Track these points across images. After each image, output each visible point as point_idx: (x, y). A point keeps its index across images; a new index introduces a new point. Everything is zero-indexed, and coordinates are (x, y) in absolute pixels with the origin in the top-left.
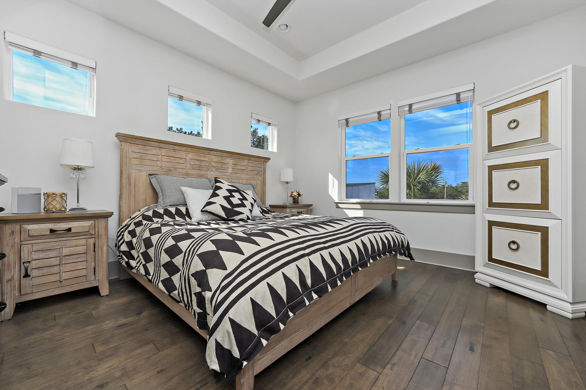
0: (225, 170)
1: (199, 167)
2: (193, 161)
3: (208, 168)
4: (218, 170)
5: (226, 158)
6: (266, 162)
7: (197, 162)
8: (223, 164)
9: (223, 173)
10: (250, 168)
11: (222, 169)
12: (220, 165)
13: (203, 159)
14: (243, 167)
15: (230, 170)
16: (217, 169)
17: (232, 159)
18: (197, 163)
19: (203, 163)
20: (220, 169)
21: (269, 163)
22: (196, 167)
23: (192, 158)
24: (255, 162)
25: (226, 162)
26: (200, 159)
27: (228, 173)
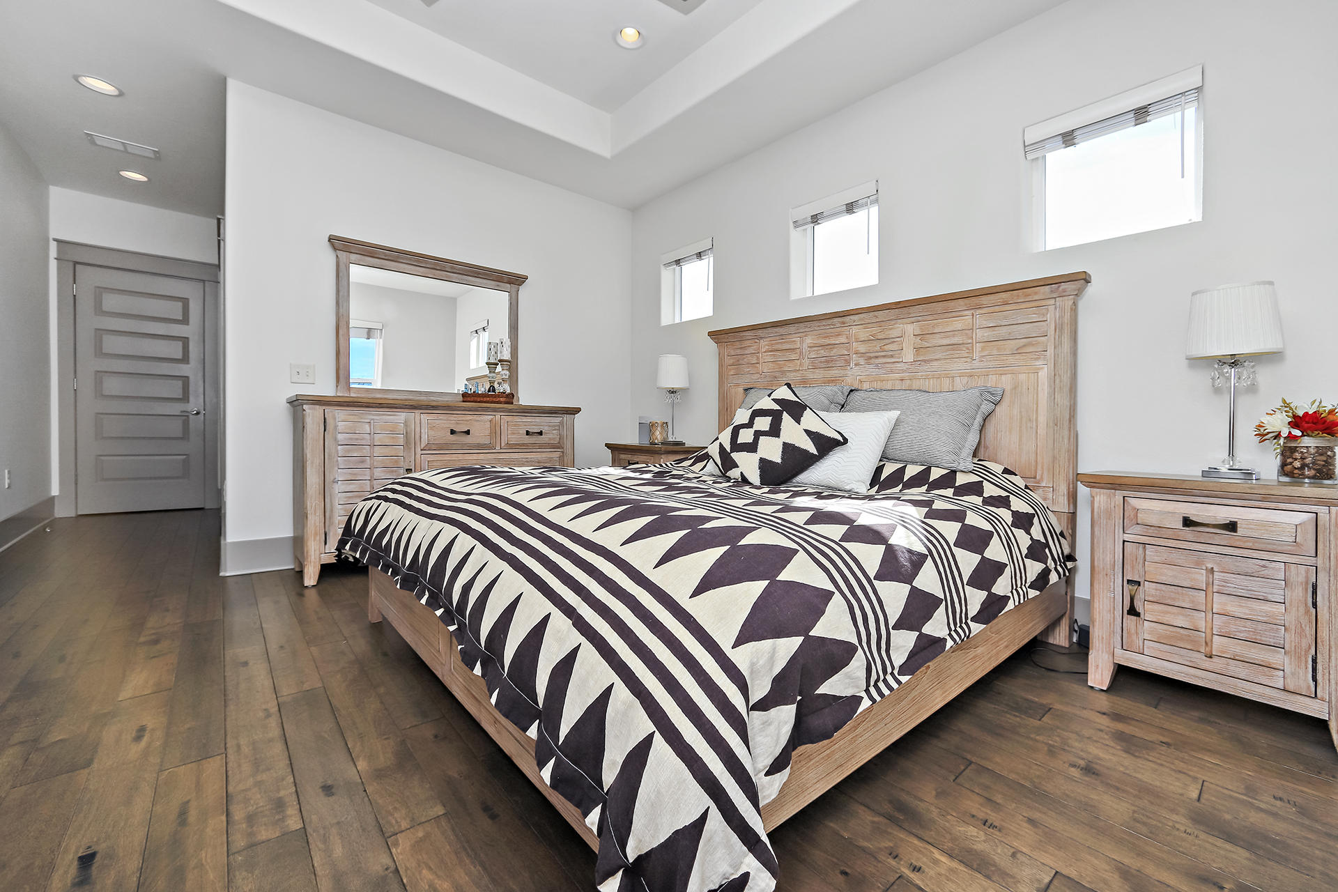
0: (892, 356)
1: (827, 362)
2: (814, 351)
3: (846, 360)
4: (873, 361)
5: (893, 322)
6: (1079, 294)
7: (822, 351)
8: (886, 341)
9: (887, 365)
10: (980, 334)
11: (884, 356)
12: (877, 346)
13: (833, 342)
14: (954, 336)
15: (909, 356)
16: (870, 358)
17: (913, 319)
18: (823, 353)
19: (835, 350)
20: (877, 357)
21: (1091, 289)
22: (821, 362)
23: (812, 345)
24: (1007, 307)
25: (894, 333)
26: (827, 341)
27: (902, 364)
